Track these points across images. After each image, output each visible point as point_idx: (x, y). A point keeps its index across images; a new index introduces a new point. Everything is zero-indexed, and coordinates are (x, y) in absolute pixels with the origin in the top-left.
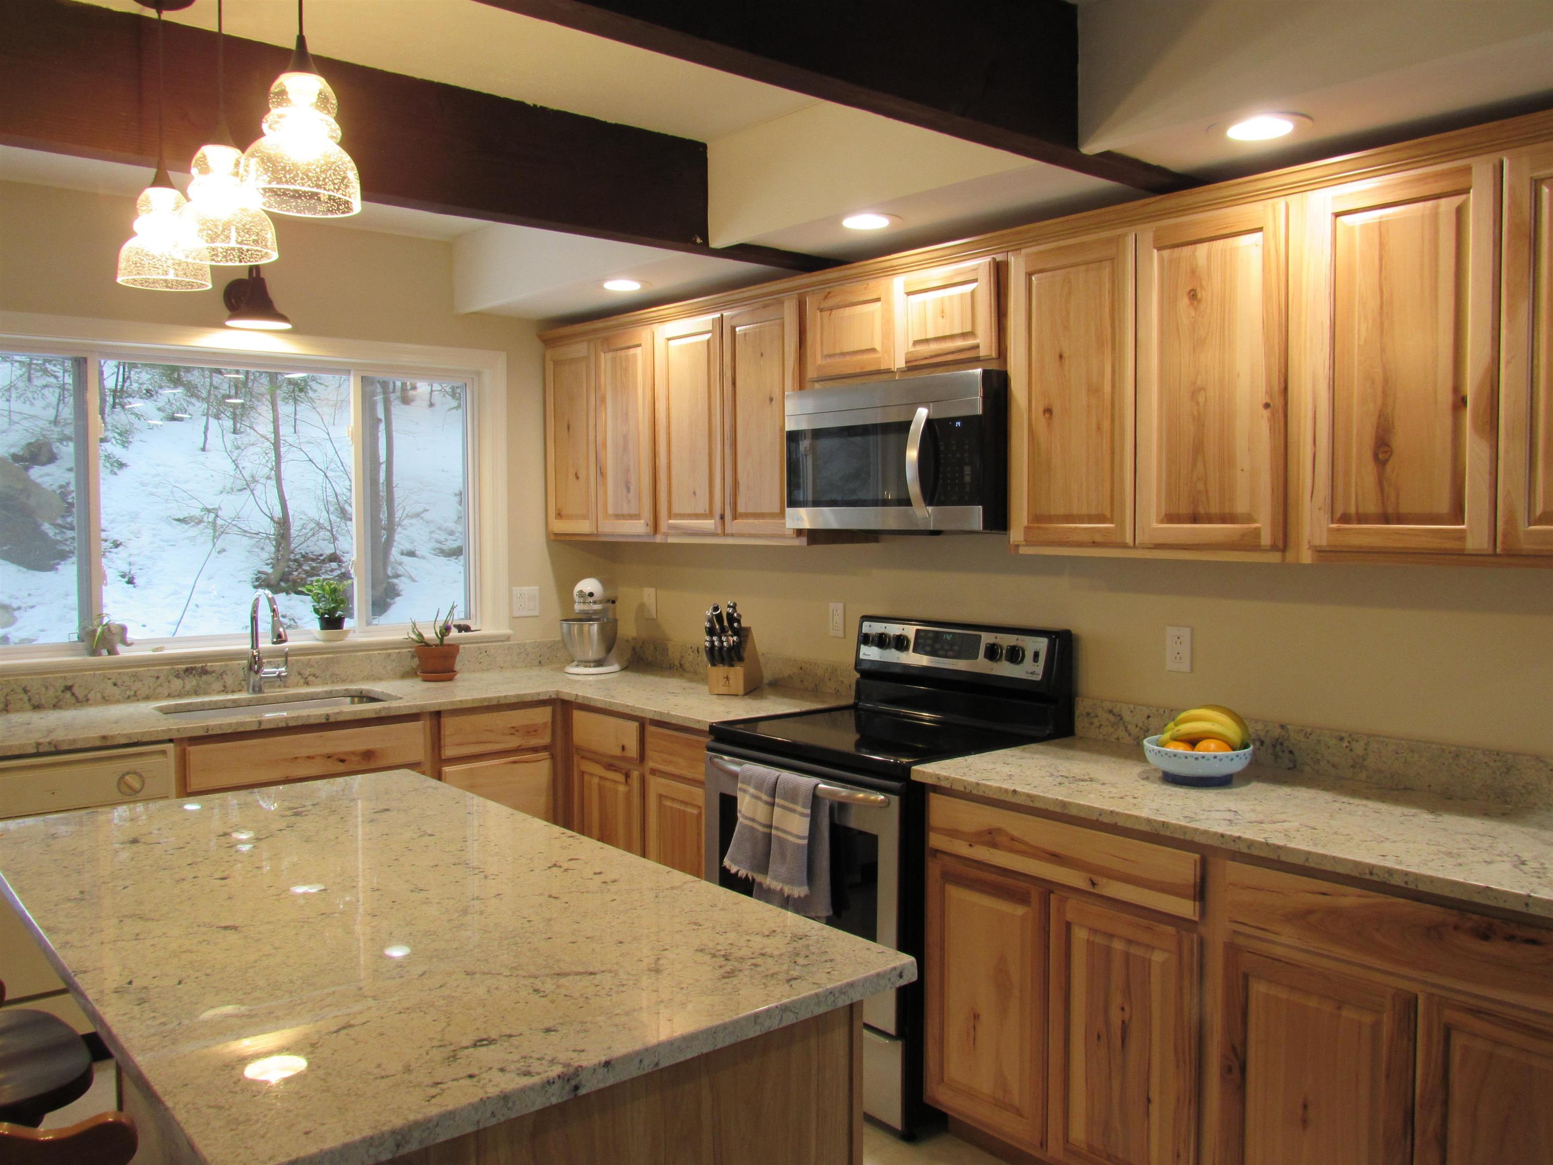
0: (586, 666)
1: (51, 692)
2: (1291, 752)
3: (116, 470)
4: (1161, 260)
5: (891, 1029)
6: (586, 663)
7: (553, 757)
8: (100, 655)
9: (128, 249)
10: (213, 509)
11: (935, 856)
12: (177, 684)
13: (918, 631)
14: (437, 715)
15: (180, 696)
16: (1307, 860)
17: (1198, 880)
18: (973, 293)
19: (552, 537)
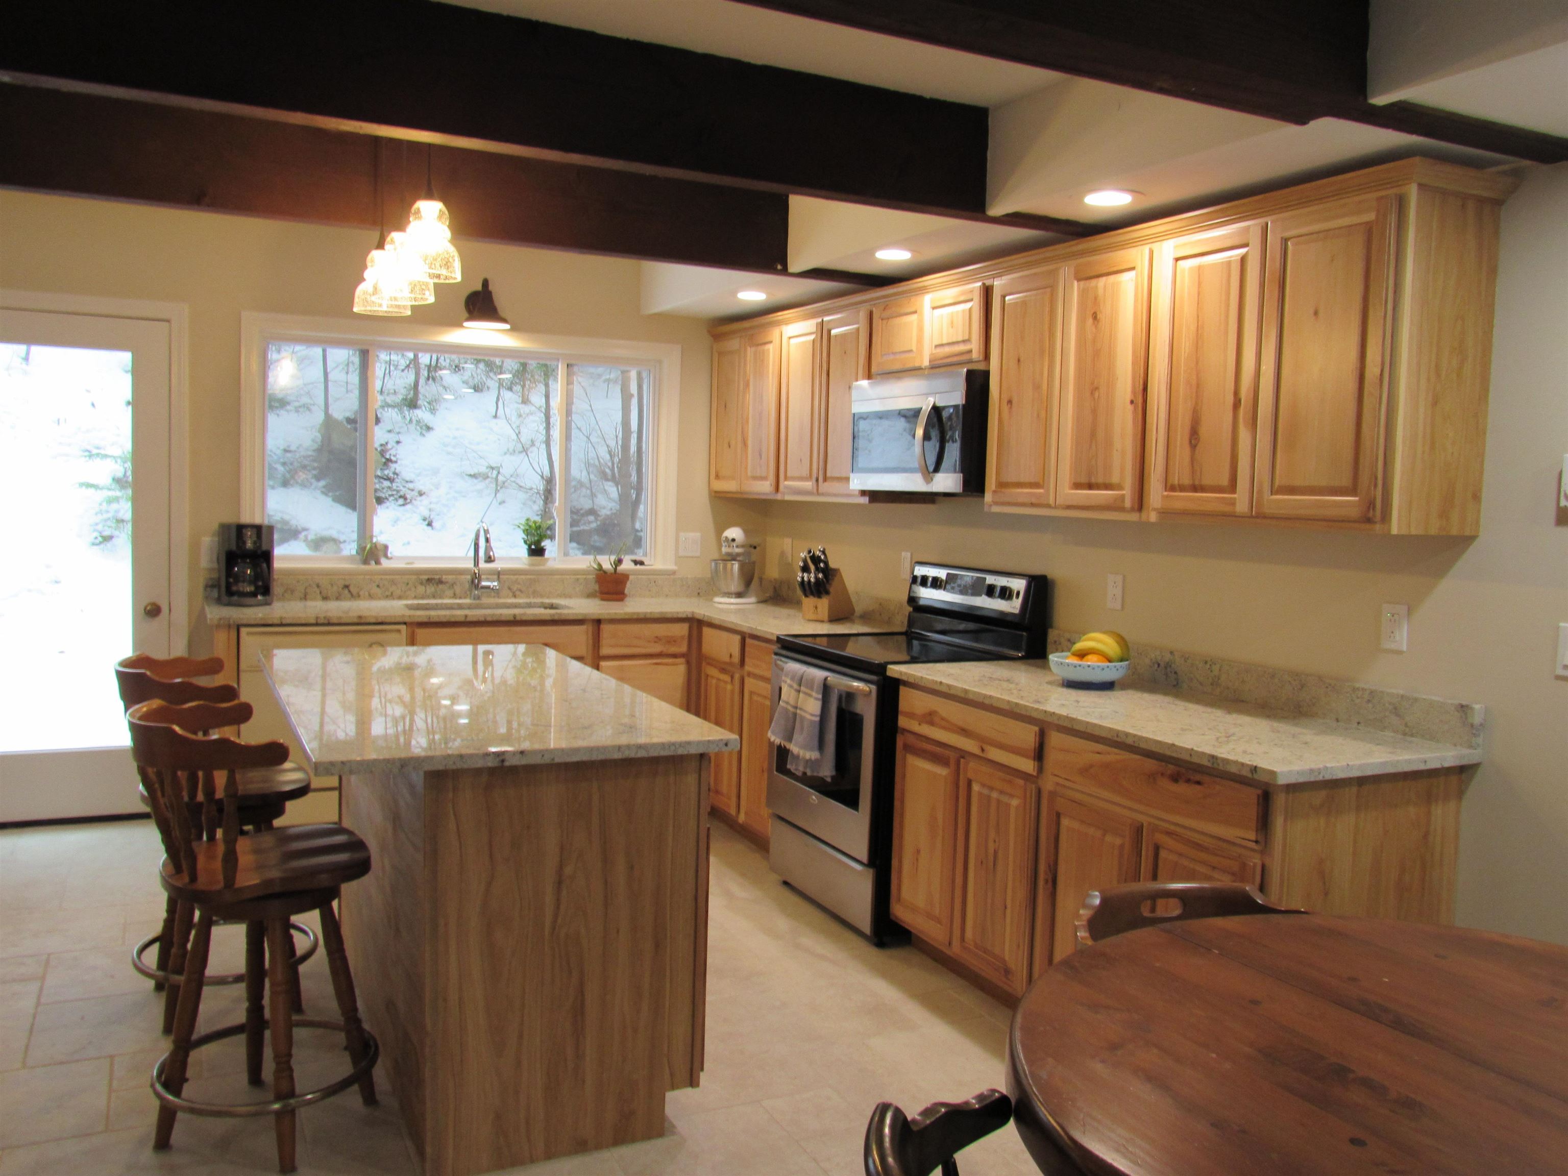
0: (728, 597)
1: (335, 588)
2: (1175, 673)
3: (424, 432)
4: (1079, 288)
5: (864, 857)
6: (728, 594)
7: (688, 663)
8: (369, 564)
9: (361, 289)
10: (496, 467)
11: (902, 734)
12: (421, 589)
13: (948, 574)
14: (598, 622)
15: (423, 598)
16: (1087, 728)
17: (1037, 745)
18: (970, 310)
19: (713, 494)
